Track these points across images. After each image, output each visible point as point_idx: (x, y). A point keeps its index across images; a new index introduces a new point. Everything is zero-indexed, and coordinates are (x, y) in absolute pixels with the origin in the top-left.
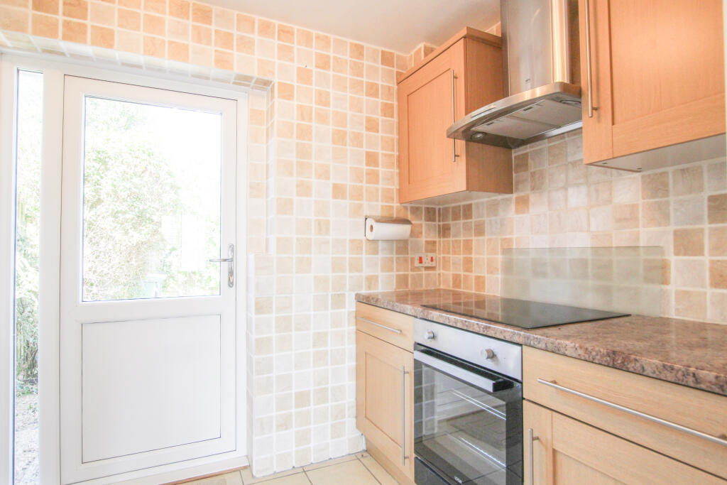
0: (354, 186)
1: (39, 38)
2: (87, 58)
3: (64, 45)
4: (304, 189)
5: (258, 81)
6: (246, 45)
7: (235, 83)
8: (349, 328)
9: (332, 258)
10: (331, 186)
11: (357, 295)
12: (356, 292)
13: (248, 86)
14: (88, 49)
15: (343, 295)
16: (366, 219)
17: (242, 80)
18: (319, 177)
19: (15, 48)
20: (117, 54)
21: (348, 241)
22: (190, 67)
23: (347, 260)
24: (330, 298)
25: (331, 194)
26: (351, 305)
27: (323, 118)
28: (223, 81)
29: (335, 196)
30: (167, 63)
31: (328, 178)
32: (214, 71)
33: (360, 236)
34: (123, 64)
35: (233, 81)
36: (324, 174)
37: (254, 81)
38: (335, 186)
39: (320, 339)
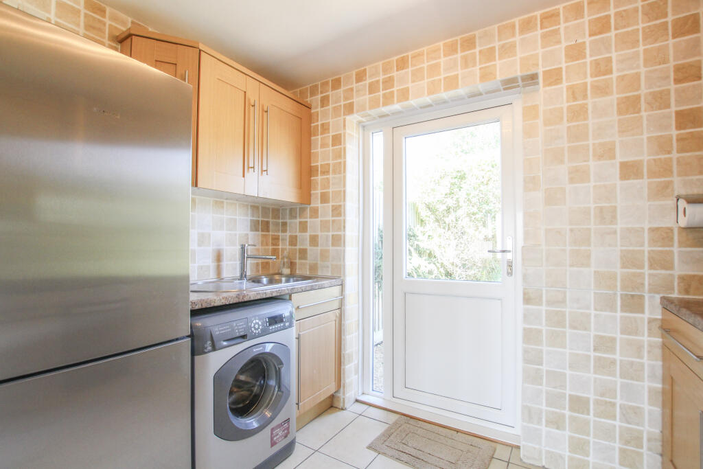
0: (655, 160)
1: (373, 111)
2: (400, 112)
3: (385, 109)
4: (579, 175)
5: (524, 79)
6: (508, 50)
7: (505, 89)
8: (650, 340)
9: (621, 251)
10: (618, 165)
11: (663, 298)
12: (662, 295)
13: (518, 86)
14: (396, 107)
15: (641, 297)
16: (678, 200)
17: (509, 84)
18: (600, 157)
19: (368, 121)
20: (413, 102)
21: (646, 231)
22: (462, 91)
23: (646, 254)
24: (619, 298)
25: (618, 176)
26: (652, 310)
27: (602, 90)
28: (494, 91)
29: (624, 177)
30: (444, 95)
31: (613, 157)
32: (481, 87)
33: (668, 222)
34: (421, 108)
35: (502, 88)
36: (607, 152)
37: (520, 80)
38: (624, 166)
39: (604, 344)
